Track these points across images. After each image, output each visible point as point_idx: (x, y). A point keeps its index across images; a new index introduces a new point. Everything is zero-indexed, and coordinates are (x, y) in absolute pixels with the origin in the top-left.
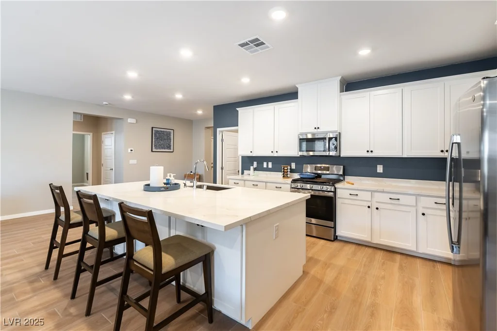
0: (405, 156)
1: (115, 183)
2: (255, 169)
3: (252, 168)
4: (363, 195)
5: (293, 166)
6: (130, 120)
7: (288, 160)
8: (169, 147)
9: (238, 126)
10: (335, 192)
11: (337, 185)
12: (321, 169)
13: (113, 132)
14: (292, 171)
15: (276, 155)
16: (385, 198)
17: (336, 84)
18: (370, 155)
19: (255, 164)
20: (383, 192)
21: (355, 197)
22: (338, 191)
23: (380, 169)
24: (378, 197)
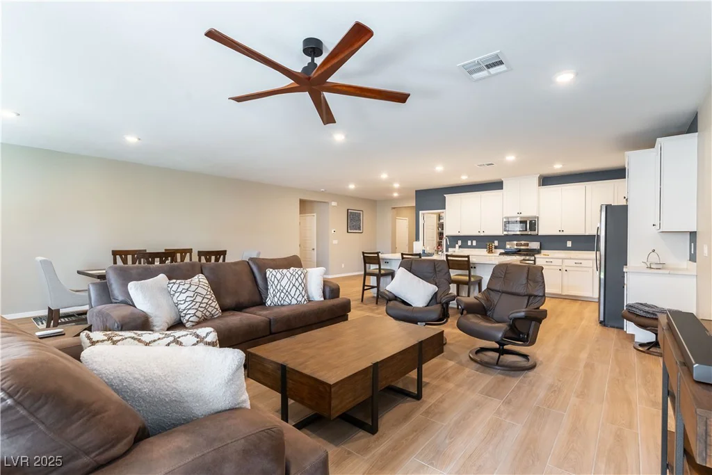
0: (587, 234)
1: (317, 267)
2: (460, 247)
3: (457, 245)
4: (556, 262)
5: (496, 243)
6: (334, 204)
7: (492, 238)
8: (359, 229)
9: (445, 209)
10: (535, 261)
11: (536, 256)
12: (521, 245)
13: (315, 214)
14: (496, 248)
15: (482, 234)
16: (572, 263)
17: (536, 181)
18: (561, 233)
19: (460, 243)
20: (571, 259)
21: (550, 264)
22: (537, 260)
23: (569, 244)
24: (567, 262)
